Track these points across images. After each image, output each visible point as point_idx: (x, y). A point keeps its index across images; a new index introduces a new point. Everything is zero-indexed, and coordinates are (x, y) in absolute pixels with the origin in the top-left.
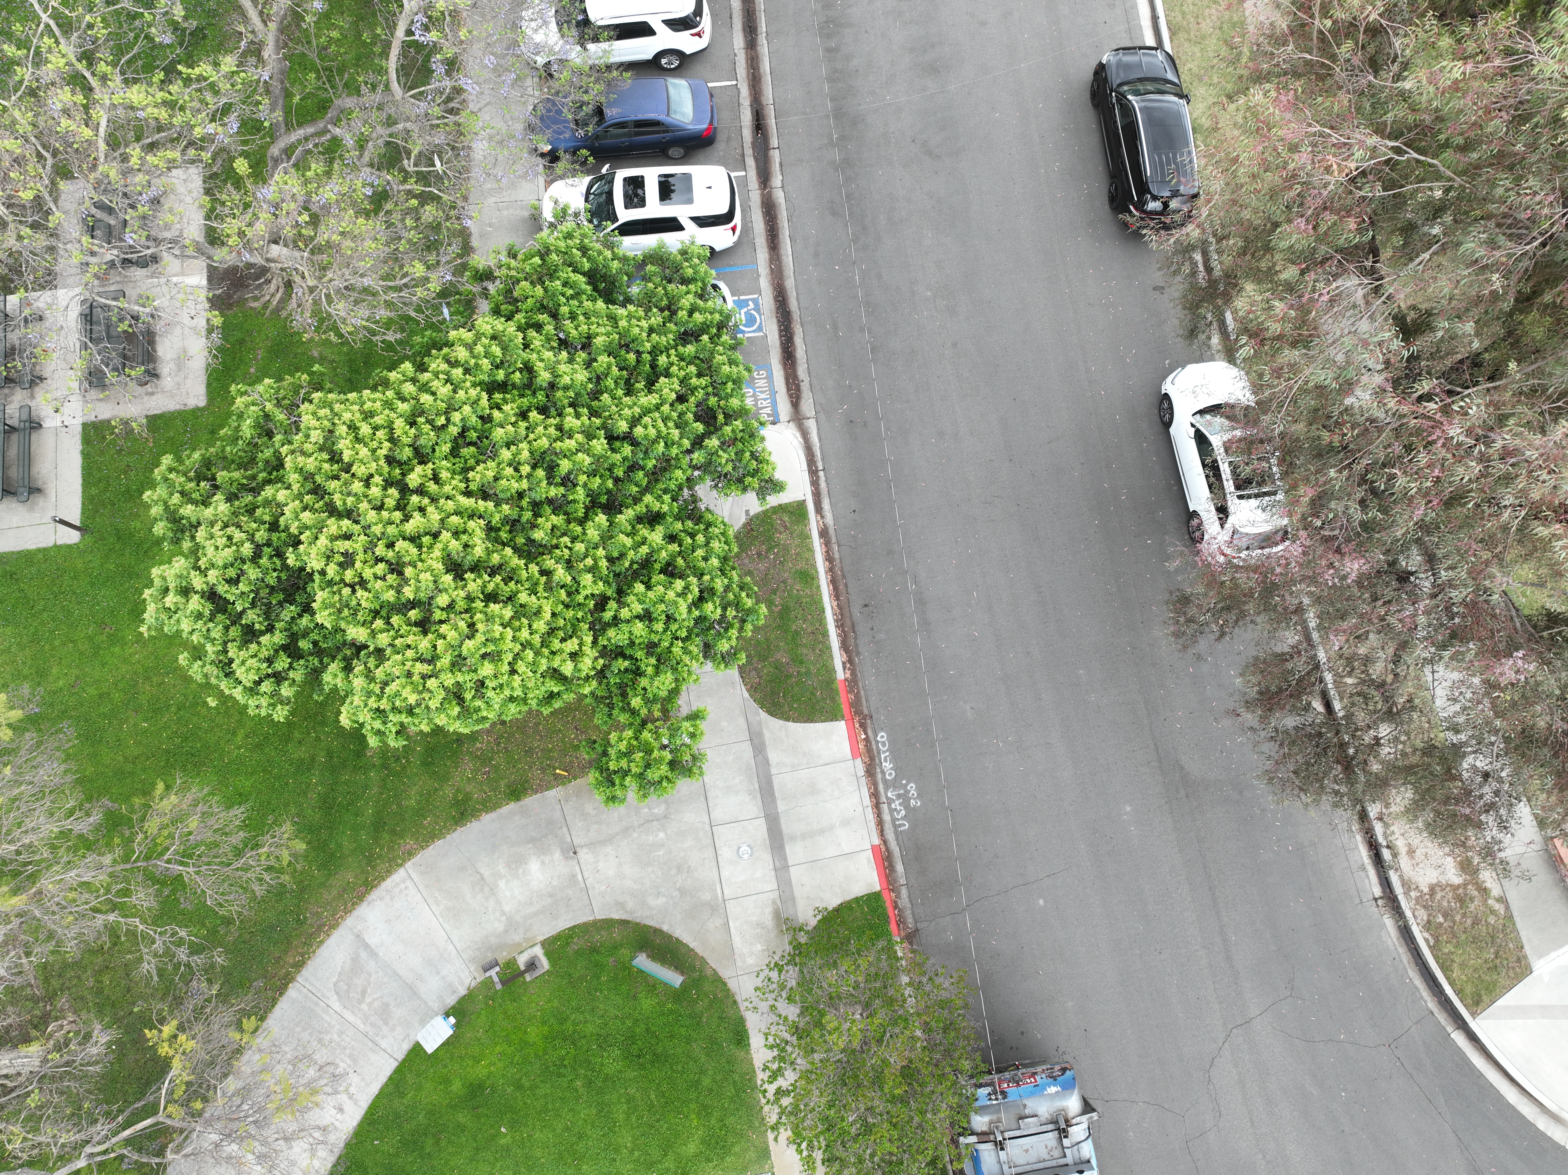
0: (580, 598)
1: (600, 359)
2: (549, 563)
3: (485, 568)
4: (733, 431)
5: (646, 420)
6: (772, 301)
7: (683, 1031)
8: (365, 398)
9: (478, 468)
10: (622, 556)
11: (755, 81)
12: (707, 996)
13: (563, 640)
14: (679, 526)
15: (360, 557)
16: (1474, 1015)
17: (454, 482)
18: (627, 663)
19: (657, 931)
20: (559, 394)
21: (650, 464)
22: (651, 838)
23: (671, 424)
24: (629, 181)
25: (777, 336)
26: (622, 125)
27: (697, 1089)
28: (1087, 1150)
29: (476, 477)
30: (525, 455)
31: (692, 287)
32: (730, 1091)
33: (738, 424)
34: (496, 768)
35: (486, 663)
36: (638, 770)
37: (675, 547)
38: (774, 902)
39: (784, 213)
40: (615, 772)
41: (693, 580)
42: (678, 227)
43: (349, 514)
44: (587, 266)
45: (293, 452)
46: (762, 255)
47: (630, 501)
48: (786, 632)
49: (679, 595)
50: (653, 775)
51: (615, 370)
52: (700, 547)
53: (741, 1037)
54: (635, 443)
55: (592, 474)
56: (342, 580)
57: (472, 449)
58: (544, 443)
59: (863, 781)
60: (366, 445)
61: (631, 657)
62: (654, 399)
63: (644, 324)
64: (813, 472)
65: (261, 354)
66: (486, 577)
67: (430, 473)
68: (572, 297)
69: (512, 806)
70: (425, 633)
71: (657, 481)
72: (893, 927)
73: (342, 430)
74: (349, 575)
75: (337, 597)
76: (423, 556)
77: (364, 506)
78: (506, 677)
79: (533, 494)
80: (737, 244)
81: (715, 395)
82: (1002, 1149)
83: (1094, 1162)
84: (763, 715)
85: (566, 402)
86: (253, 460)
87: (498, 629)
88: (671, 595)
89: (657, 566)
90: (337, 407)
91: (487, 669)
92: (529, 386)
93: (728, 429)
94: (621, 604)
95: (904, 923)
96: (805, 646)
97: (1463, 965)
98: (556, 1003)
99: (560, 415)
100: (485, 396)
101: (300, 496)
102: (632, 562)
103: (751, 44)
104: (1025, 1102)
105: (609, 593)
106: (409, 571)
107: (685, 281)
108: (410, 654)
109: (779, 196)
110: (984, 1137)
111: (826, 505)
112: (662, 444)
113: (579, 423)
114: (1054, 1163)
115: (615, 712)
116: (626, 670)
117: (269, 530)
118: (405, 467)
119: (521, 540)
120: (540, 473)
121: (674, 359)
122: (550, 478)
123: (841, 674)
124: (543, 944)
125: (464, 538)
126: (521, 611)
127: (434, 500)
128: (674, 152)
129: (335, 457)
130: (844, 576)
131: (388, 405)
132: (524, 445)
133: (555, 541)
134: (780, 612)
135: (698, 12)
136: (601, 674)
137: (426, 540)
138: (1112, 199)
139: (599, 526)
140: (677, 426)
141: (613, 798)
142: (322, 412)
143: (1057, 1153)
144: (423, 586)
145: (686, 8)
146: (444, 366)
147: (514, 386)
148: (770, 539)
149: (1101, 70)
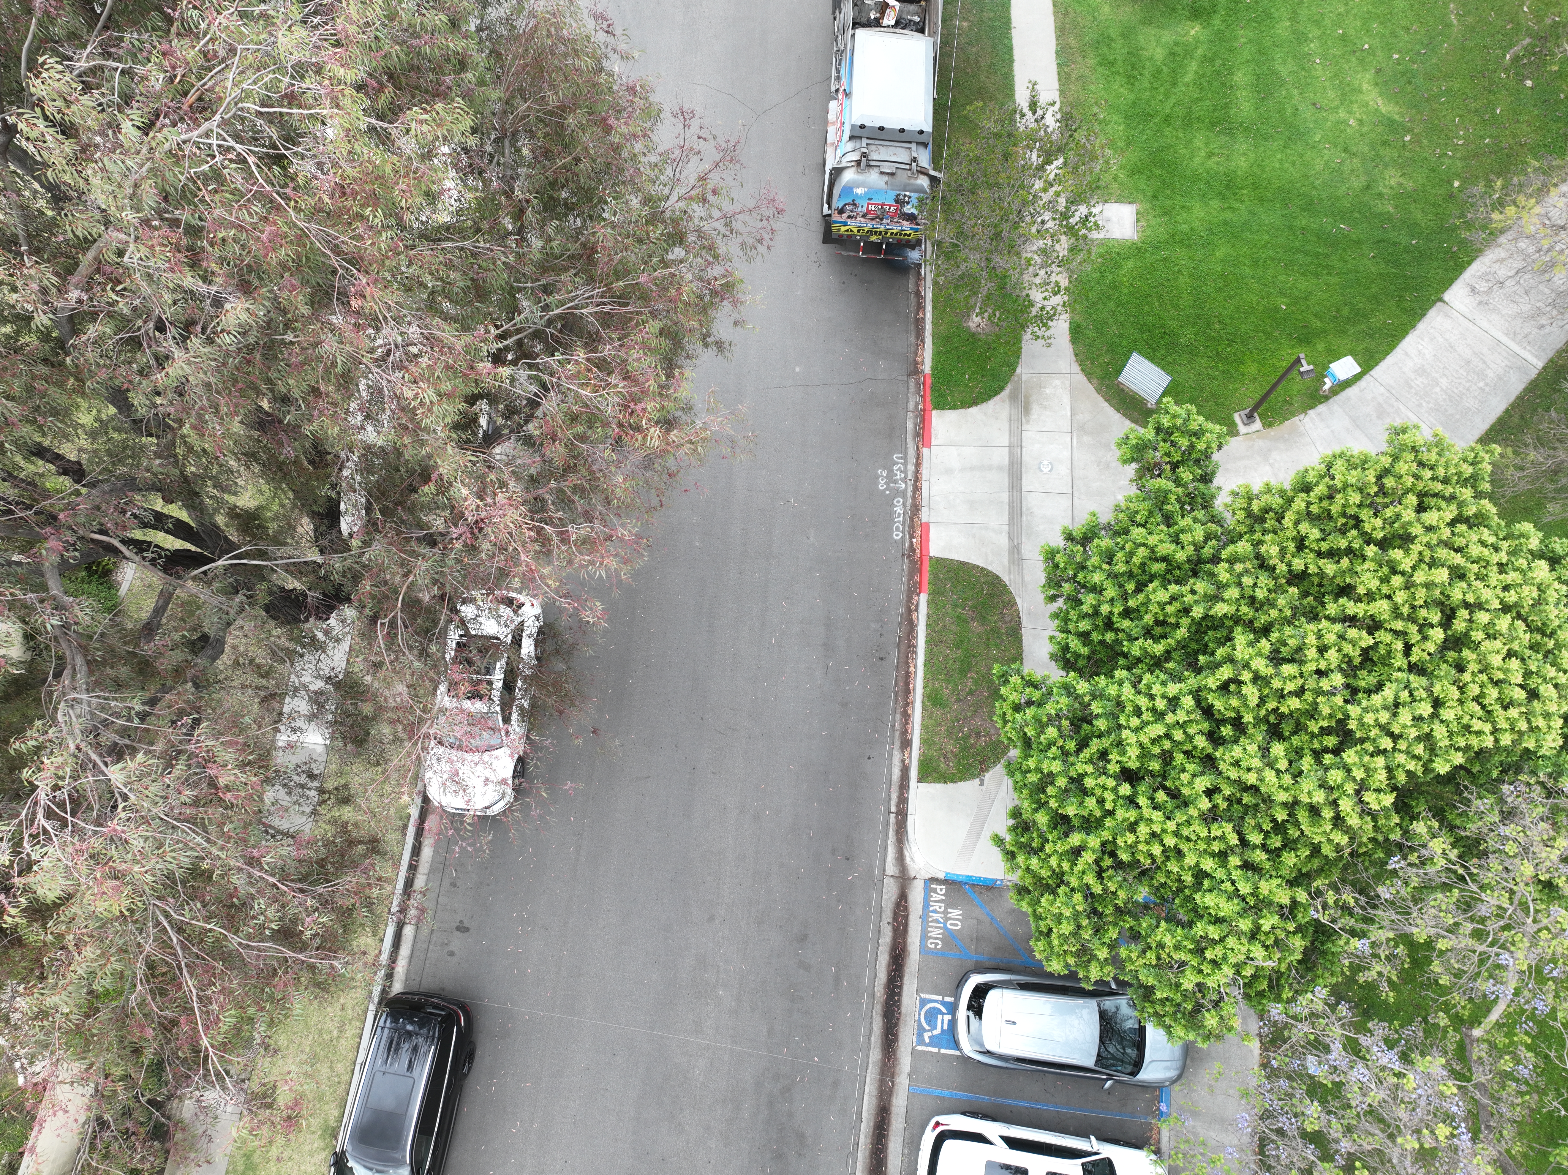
6: (901, 1036)
12: (1099, 364)
38: (1028, 422)
46: (899, 1103)
48: (968, 650)
59: (924, 502)
64: (902, 814)
72: (929, 381)
80: (936, 1113)
95: (918, 383)
96: (952, 632)
98: (1231, 386)
104: (884, 187)
111: (897, 772)
123: (923, 598)
124: (1238, 433)
130: (897, 693)
134: (970, 671)
148: (964, 749)
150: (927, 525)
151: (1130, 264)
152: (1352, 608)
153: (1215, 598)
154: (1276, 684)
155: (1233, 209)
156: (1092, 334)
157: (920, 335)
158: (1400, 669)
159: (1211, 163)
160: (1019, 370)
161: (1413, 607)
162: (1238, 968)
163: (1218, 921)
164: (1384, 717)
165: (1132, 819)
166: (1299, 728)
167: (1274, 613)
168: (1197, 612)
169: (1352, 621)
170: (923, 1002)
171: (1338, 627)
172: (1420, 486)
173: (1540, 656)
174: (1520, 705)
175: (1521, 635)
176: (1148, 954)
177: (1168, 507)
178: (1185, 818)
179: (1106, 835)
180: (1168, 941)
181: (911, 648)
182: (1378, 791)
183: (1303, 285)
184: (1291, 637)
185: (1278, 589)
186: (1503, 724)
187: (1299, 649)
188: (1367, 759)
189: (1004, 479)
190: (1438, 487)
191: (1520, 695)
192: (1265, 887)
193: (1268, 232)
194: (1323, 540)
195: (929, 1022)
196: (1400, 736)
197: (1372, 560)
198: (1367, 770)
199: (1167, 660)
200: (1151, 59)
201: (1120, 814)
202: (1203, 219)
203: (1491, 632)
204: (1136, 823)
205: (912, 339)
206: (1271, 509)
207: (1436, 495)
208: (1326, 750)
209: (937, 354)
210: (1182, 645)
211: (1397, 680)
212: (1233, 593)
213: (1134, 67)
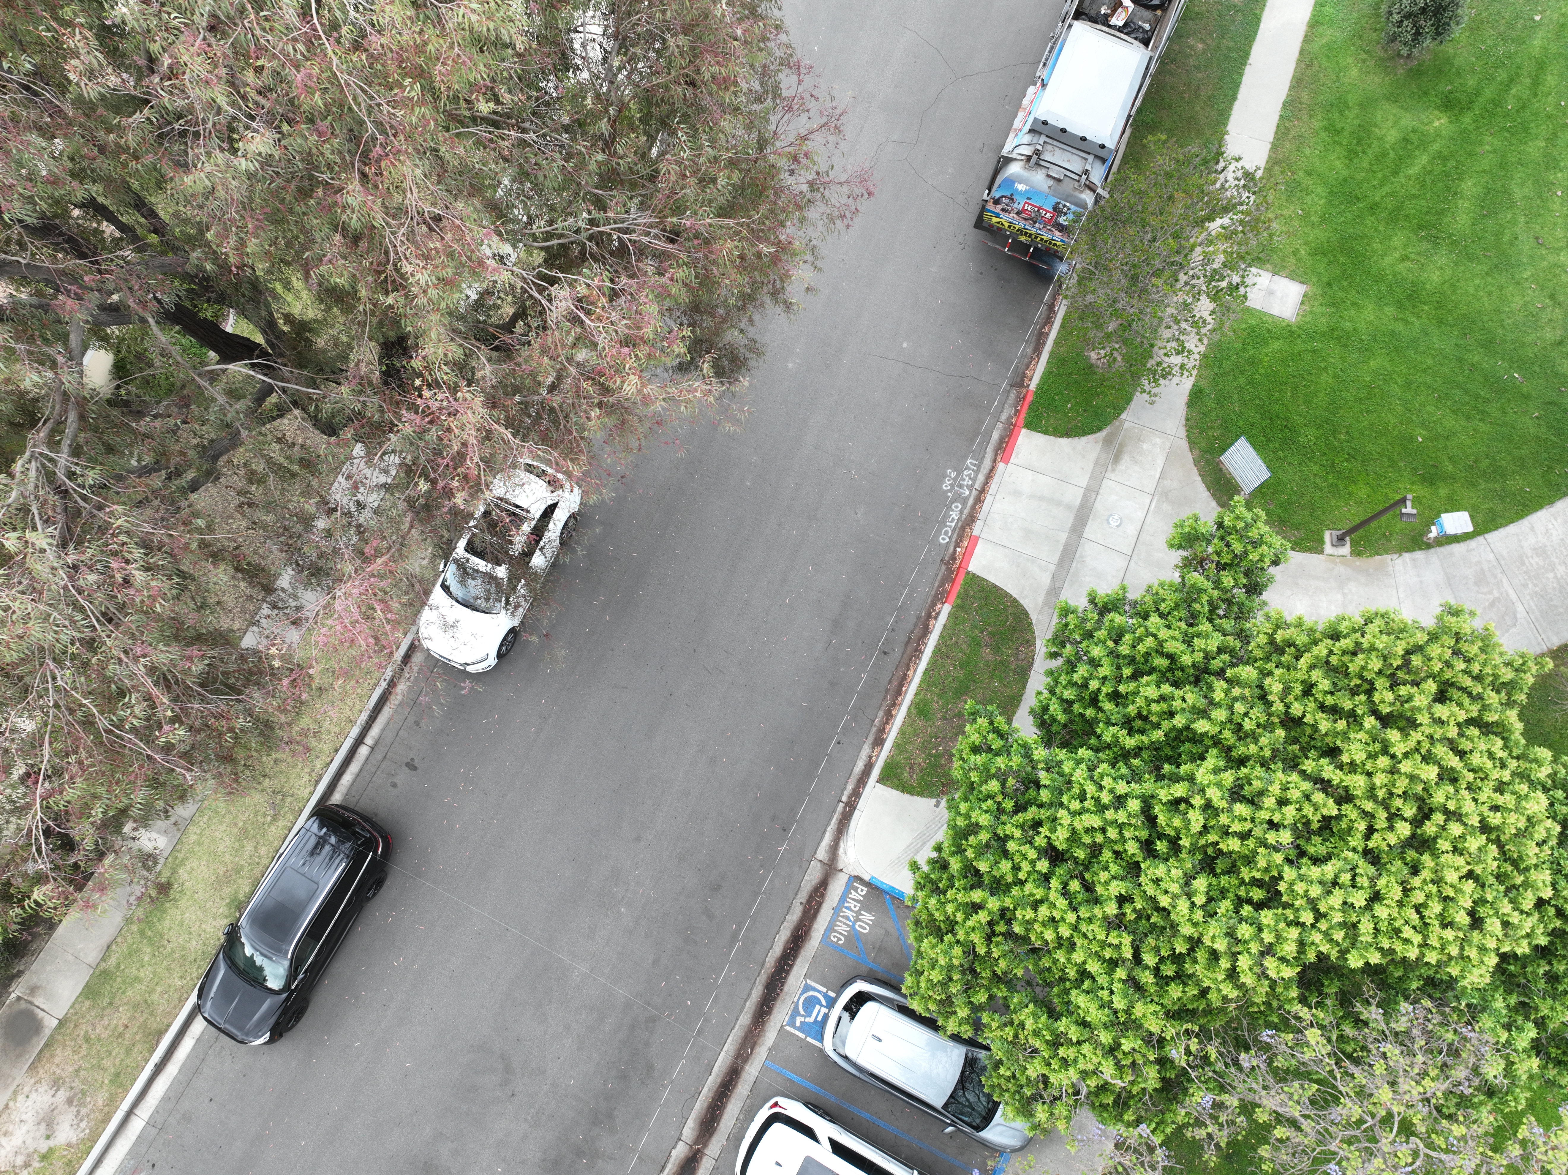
12: (1207, 436)
27: (1252, 379)
32: (1227, 364)
38: (1113, 470)
46: (751, 1071)
48: (971, 673)
59: (981, 516)
64: (851, 807)
72: (1030, 398)
80: (779, 1094)
95: (1018, 396)
96: (962, 651)
104: (1046, 191)
109: (689, 1131)
123: (945, 609)
124: (1321, 552)
130: (887, 691)
148: (932, 766)
150: (977, 538)
151: (1277, 345)
152: (1329, 772)
153: (1203, 714)
154: (1224, 819)
155: (1406, 322)
156: (1211, 403)
157: (1038, 350)
158: (1354, 850)
159: (1401, 267)
160: (1123, 416)
161: (1391, 794)
162: (1085, 1074)
163: (1084, 1024)
164: (1315, 891)
165: (1038, 897)
166: (1232, 870)
167: (1253, 749)
168: (1179, 721)
169: (1324, 785)
170: (807, 988)
171: (1307, 786)
172: (1448, 675)
173: (1502, 888)
174: (1460, 929)
175: (1489, 861)
176: (1007, 1029)
177: (1196, 606)
178: (1088, 915)
179: (1008, 902)
180: (1029, 1024)
181: (917, 652)
182: (1282, 959)
183: (1450, 423)
184: (1258, 778)
185: (1267, 726)
186: (1434, 941)
187: (1261, 793)
188: (1282, 925)
189: (1069, 520)
190: (1467, 682)
191: (1463, 919)
192: (1139, 1009)
193: (1434, 357)
194: (1332, 693)
195: (805, 1008)
196: (1324, 916)
197: (1367, 732)
198: (1278, 936)
199: (1136, 756)
200: (1380, 139)
201: (1029, 887)
202: (1371, 323)
203: (1460, 846)
204: (1041, 901)
205: (1029, 351)
206: (1295, 646)
207: (1463, 689)
208: (1249, 901)
209: (1047, 374)
210: (1156, 747)
211: (1345, 859)
212: (1220, 715)
213: (1359, 143)
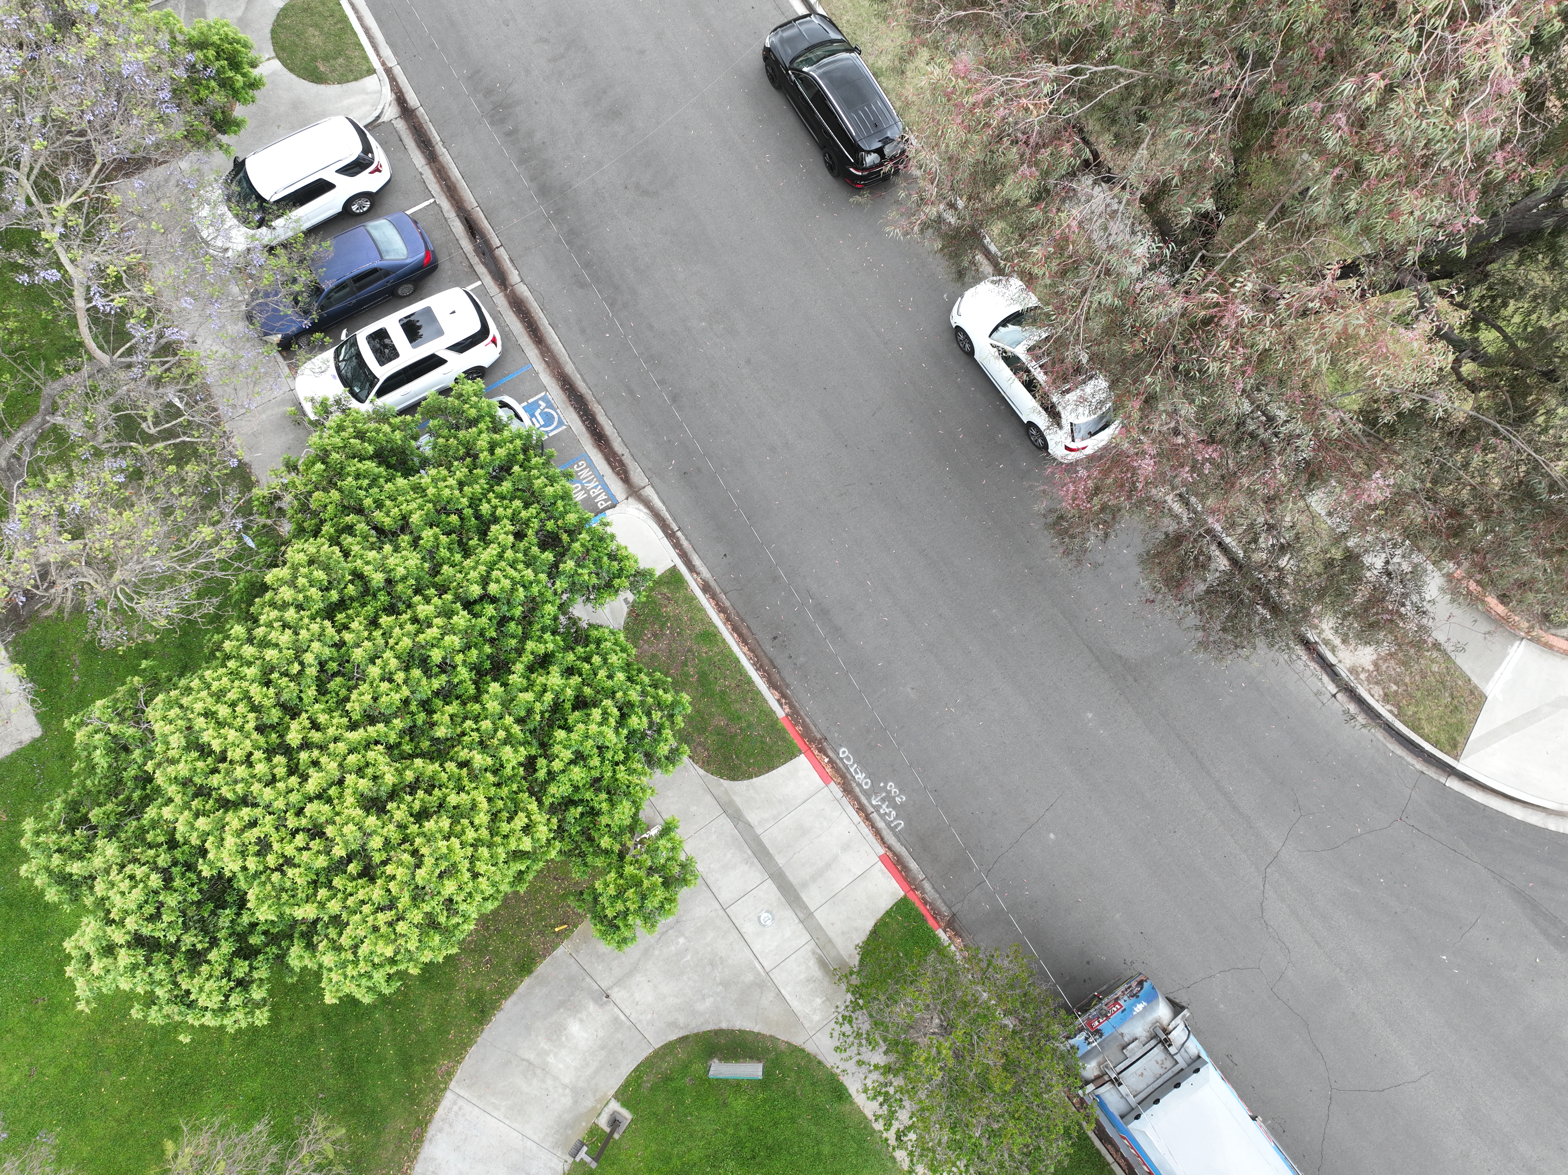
0: (508, 771)
1: (424, 534)
2: (464, 754)
3: (403, 789)
4: (583, 545)
5: (495, 574)
6: (560, 392)
7: (784, 1113)
8: (209, 680)
9: (354, 696)
10: (530, 711)
11: (451, 191)
12: (791, 1070)
13: (510, 820)
14: (571, 657)
15: (274, 837)
16: (1456, 758)
17: (335, 721)
18: (580, 809)
19: (718, 1032)
20: (400, 587)
21: (518, 612)
22: (673, 948)
23: (521, 566)
24: (371, 338)
25: (580, 423)
26: (340, 287)
27: (820, 1160)
28: (1194, 1047)
29: (355, 707)
30: (394, 663)
31: (482, 426)
32: (852, 1147)
33: (584, 536)
34: (496, 952)
35: (446, 882)
36: (636, 906)
37: (576, 680)
38: (814, 953)
39: (535, 305)
40: (615, 917)
41: (608, 703)
42: (440, 362)
43: (245, 801)
44: (371, 449)
45: (159, 765)
46: (532, 352)
47: (513, 655)
48: (712, 696)
49: (601, 724)
50: (652, 904)
51: (444, 539)
52: (600, 668)
53: (840, 1093)
54: (493, 600)
55: (467, 647)
56: (267, 868)
57: (339, 680)
58: (406, 643)
59: (845, 801)
60: (230, 726)
61: (582, 801)
62: (493, 551)
63: (451, 481)
64: (670, 535)
65: (77, 658)
66: (408, 798)
67: (307, 723)
68: (370, 486)
69: (527, 981)
70: (372, 880)
71: (530, 623)
72: (931, 922)
73: (200, 722)
74: (272, 860)
75: (269, 887)
76: (338, 808)
77: (256, 788)
78: (471, 884)
79: (418, 696)
80: (503, 354)
81: (549, 519)
82: (1120, 1084)
83: (1204, 1055)
84: (726, 783)
85: (410, 592)
86: (120, 781)
87: (442, 844)
88: (593, 728)
89: (568, 705)
90: (185, 701)
91: (449, 887)
92: (367, 591)
93: (576, 546)
94: (550, 758)
95: (939, 914)
96: (736, 701)
97: (1429, 719)
98: (654, 1147)
99: (409, 606)
100: (327, 623)
101: (187, 806)
102: (542, 713)
103: (432, 157)
104: (1121, 1030)
105: (533, 752)
106: (330, 831)
107: (473, 423)
108: (367, 909)
109: (523, 291)
110: (1100, 1080)
111: (697, 561)
112: (521, 589)
113: (431, 608)
114: (1170, 1074)
115: (589, 859)
116: (582, 814)
117: (169, 849)
118: (280, 729)
119: (425, 744)
120: (416, 673)
121: (495, 502)
122: (427, 672)
123: (780, 713)
124: (616, 1097)
125: (370, 771)
126: (457, 814)
127: (322, 748)
128: (404, 290)
129: (204, 751)
130: (743, 620)
131: (235, 675)
132: (388, 654)
133: (459, 730)
134: (698, 681)
135: (367, 148)
136: (560, 832)
137: (333, 791)
138: (831, 168)
139: (496, 695)
140: (528, 565)
141: (625, 940)
142: (172, 714)
143: (1169, 1064)
144: (350, 837)
145: (355, 150)
146: (275, 614)
147: (352, 599)
148: (658, 616)
149: (768, 54)
150: (827, 783)
156: (821, 1099)
189: (793, 877)
195: (547, 414)
